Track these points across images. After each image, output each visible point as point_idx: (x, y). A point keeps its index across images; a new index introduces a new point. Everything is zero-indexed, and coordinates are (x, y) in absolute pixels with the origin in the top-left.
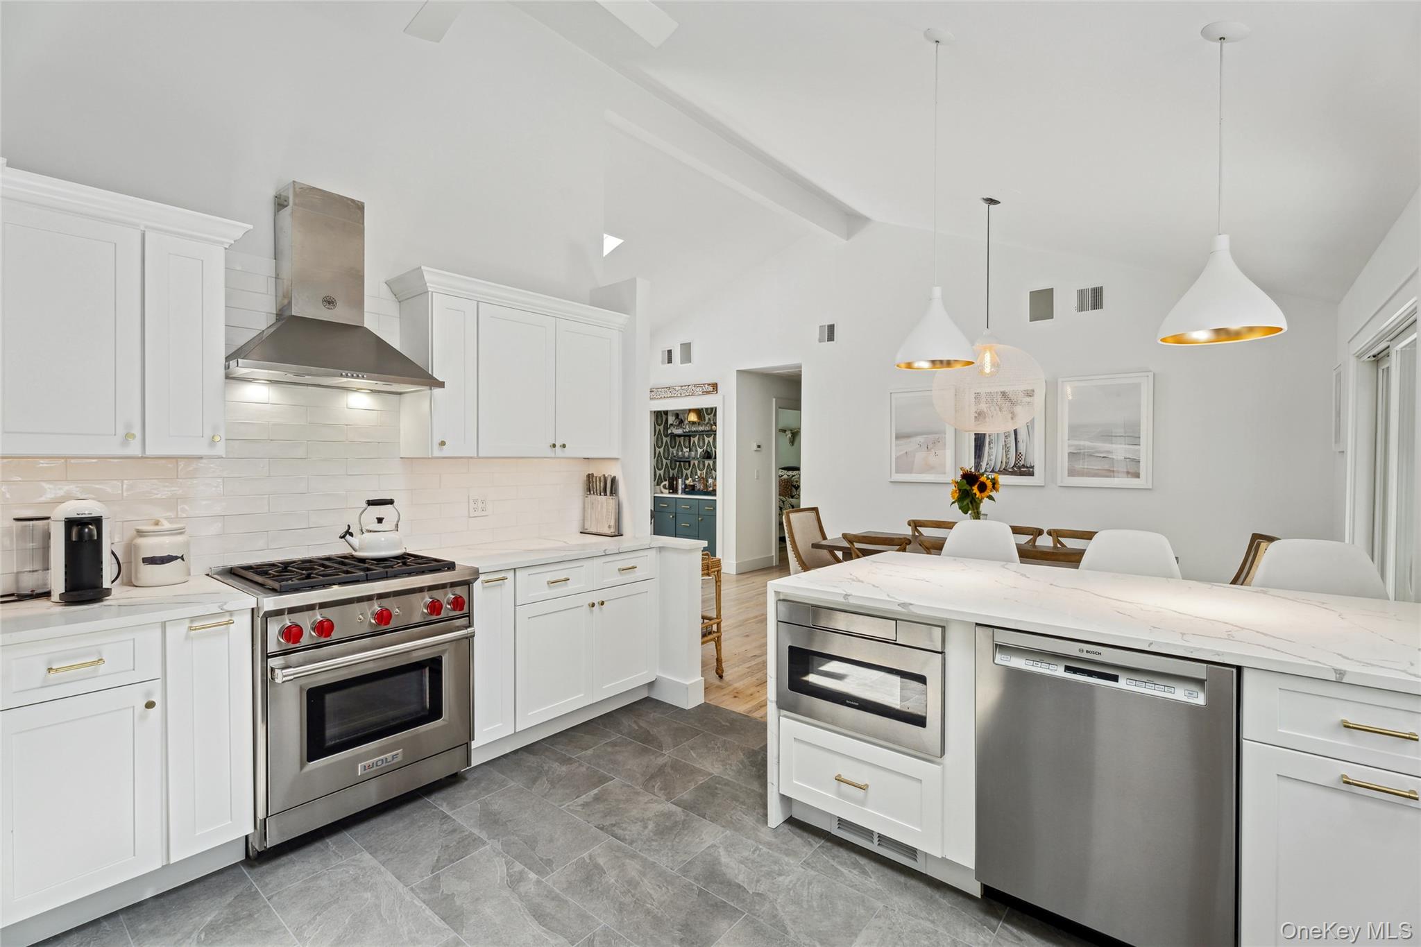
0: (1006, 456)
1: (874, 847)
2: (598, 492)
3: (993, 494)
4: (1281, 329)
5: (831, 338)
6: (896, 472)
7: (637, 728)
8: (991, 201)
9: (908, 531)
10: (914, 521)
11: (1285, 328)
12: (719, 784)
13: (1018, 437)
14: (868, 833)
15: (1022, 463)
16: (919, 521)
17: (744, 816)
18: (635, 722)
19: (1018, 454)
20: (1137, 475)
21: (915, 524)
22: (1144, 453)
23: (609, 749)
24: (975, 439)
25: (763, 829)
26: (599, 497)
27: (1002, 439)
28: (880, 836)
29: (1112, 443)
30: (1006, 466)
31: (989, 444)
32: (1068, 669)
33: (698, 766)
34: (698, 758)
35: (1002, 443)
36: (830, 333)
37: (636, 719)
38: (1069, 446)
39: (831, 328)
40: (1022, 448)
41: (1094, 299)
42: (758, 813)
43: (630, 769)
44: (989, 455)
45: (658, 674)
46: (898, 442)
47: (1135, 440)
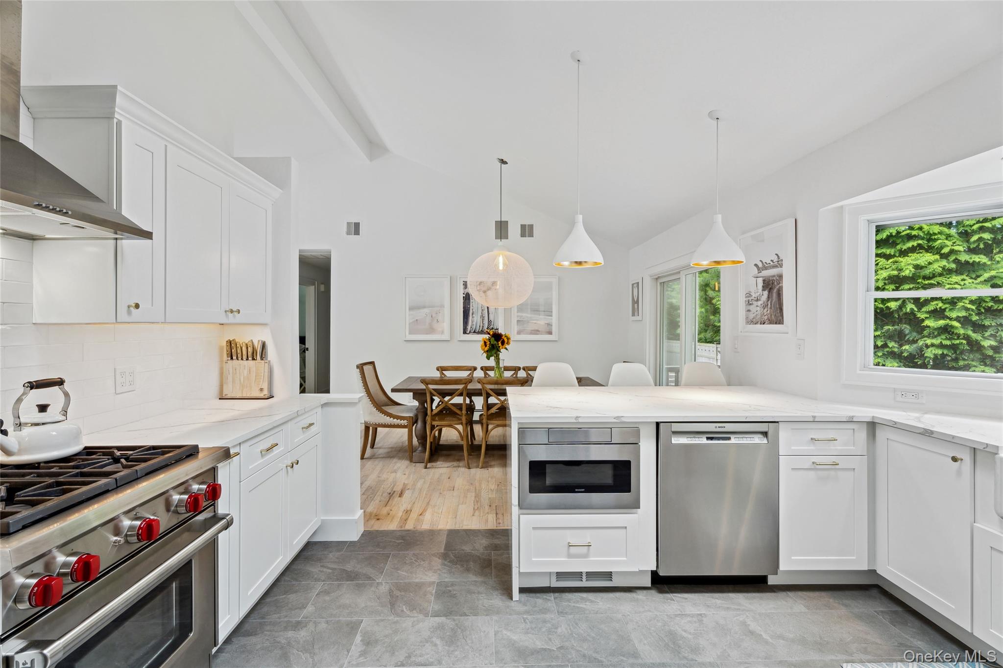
0: (483, 322)
1: (585, 583)
2: (239, 356)
3: (507, 346)
4: (743, 262)
5: (357, 232)
6: (409, 334)
7: (330, 571)
8: (503, 162)
9: (437, 375)
10: (440, 367)
11: (745, 262)
12: (448, 587)
13: (490, 310)
14: (578, 575)
15: (492, 326)
16: (444, 367)
17: (491, 601)
18: (321, 566)
19: (489, 322)
20: (550, 333)
21: (441, 369)
22: (554, 320)
23: (327, 598)
24: (464, 311)
25: (512, 604)
26: (245, 362)
27: (480, 311)
28: (588, 574)
29: (539, 315)
30: (482, 329)
31: (472, 315)
32: (708, 438)
33: (417, 580)
34: (410, 575)
35: (480, 314)
36: (356, 229)
37: (322, 564)
38: (518, 316)
39: (357, 226)
40: (491, 318)
41: (527, 231)
42: (497, 595)
43: (366, 606)
44: (472, 322)
45: (322, 518)
46: (412, 312)
47: (549, 313)
